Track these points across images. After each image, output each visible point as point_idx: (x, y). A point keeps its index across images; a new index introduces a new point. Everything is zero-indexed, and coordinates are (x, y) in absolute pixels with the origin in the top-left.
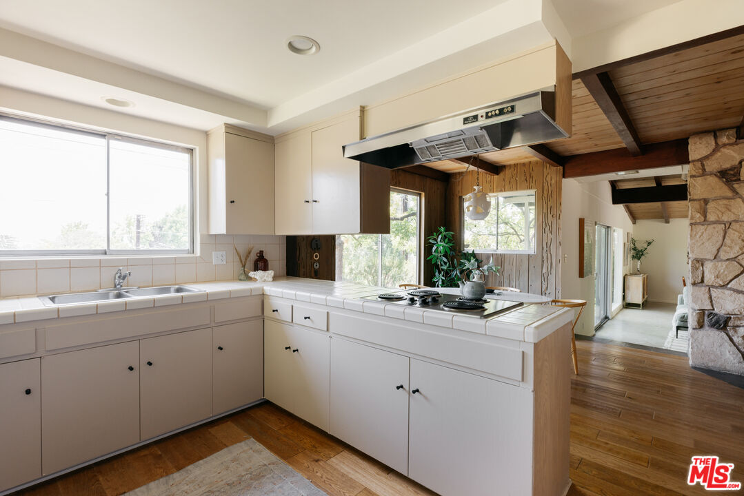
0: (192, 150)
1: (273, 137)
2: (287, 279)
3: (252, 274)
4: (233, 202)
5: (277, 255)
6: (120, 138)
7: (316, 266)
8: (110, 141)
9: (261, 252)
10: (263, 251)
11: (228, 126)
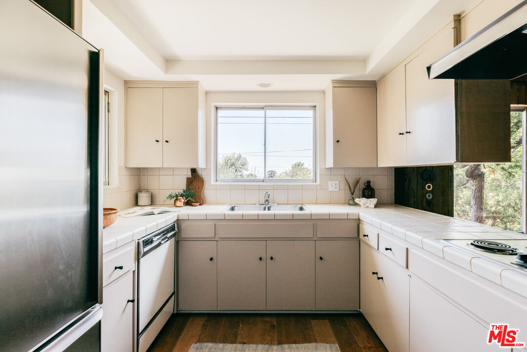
0: (315, 106)
1: (375, 81)
2: (395, 206)
3: (357, 200)
4: (338, 141)
5: (385, 185)
6: (271, 108)
7: (429, 197)
8: (267, 111)
9: (369, 182)
10: (370, 181)
11: (335, 82)
